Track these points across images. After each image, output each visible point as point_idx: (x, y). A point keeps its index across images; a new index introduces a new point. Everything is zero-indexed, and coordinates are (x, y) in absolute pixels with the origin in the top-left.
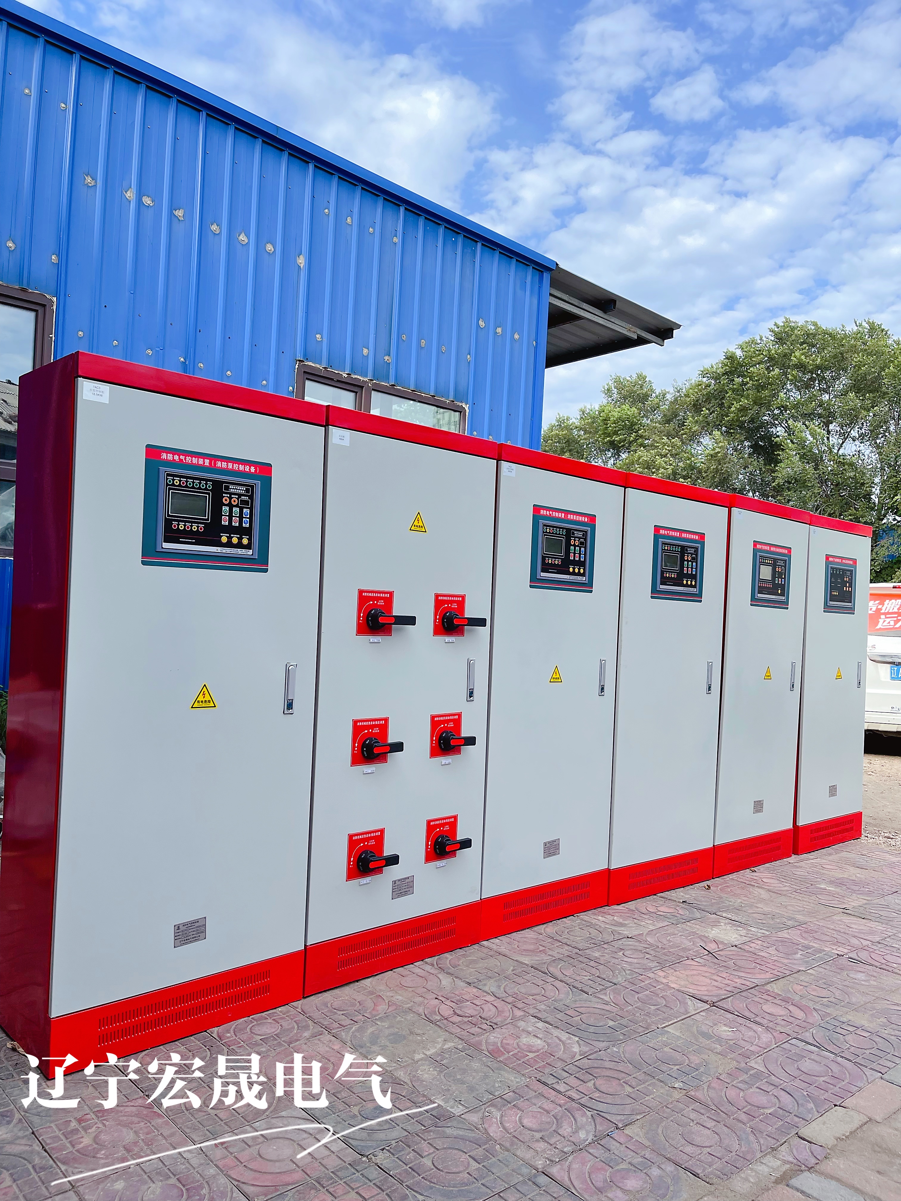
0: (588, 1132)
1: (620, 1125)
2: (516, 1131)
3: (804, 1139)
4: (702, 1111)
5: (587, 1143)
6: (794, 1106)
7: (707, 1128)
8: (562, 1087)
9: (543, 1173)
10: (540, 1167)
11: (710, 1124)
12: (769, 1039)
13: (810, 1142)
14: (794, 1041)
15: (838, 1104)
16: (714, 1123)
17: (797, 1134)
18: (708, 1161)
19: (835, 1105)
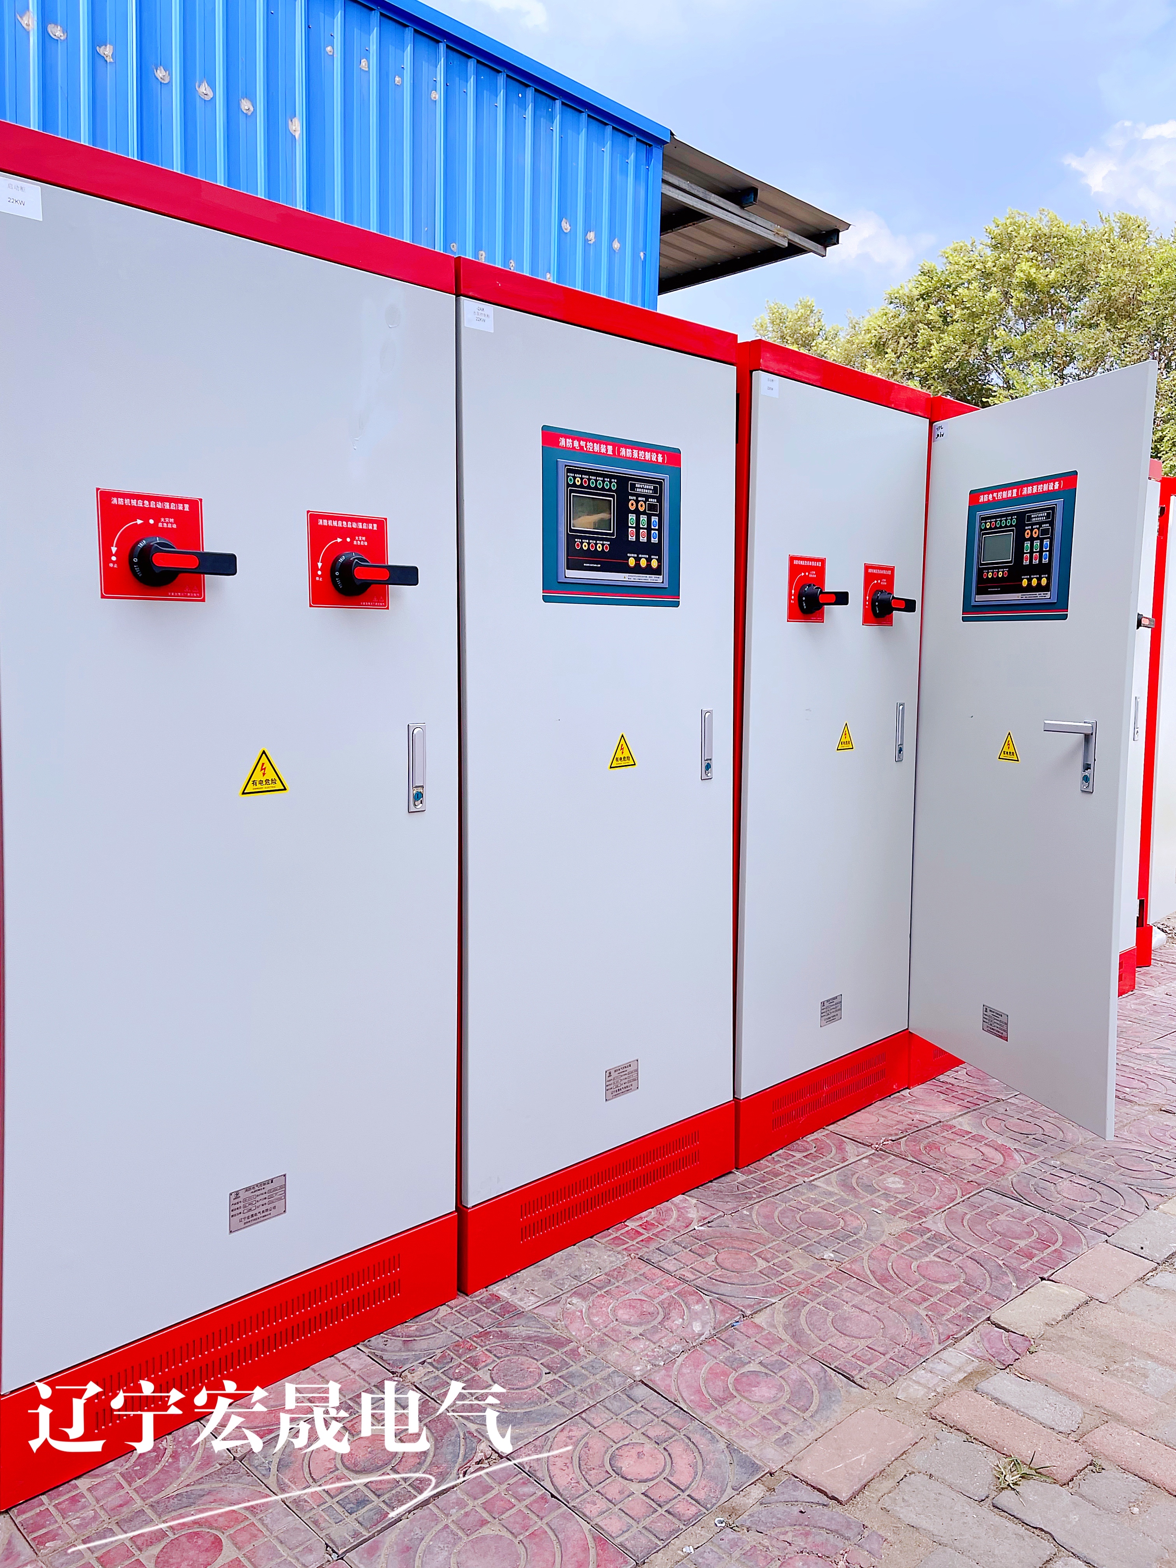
0: (704, 1325)
1: (748, 1312)
2: (606, 1327)
3: (998, 1326)
4: (860, 1289)
5: (703, 1338)
6: (985, 1280)
7: (866, 1312)
8: (670, 1265)
9: (643, 1382)
10: (638, 1373)
11: (871, 1306)
12: (954, 1192)
13: (1008, 1331)
14: (986, 1193)
15: (1045, 1276)
16: (876, 1305)
17: (989, 1319)
18: (867, 1358)
19: (1042, 1279)
